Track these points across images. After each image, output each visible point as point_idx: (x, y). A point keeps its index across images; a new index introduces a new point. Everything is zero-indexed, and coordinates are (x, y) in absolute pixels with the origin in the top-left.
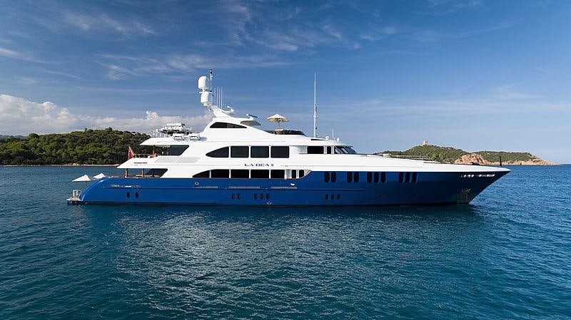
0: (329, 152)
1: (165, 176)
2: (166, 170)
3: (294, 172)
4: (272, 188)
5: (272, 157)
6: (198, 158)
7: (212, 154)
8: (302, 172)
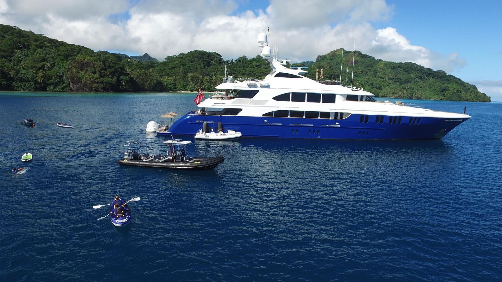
0: (362, 100)
1: (240, 114)
2: (241, 110)
3: (336, 114)
4: (322, 126)
5: (322, 102)
6: (267, 101)
7: (278, 98)
8: (342, 114)
